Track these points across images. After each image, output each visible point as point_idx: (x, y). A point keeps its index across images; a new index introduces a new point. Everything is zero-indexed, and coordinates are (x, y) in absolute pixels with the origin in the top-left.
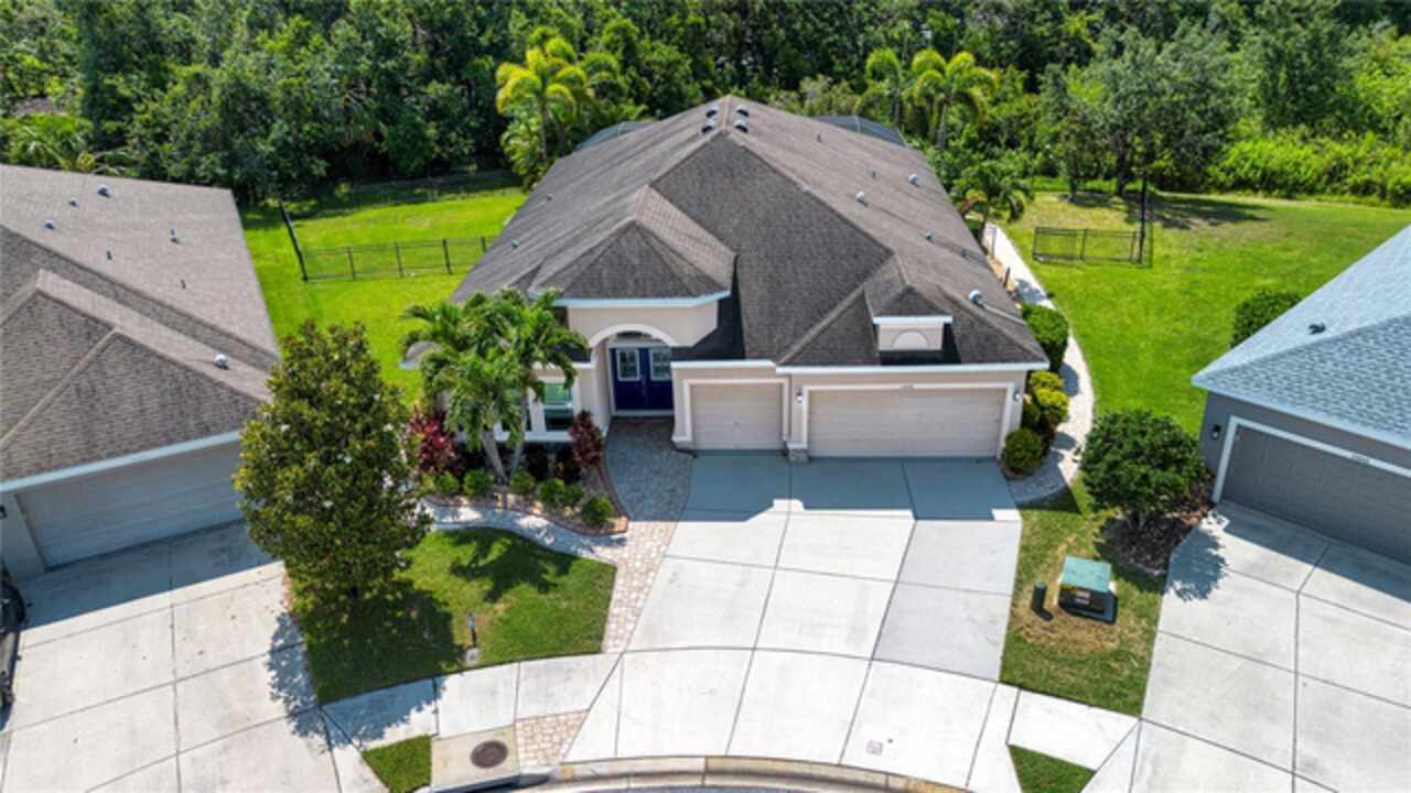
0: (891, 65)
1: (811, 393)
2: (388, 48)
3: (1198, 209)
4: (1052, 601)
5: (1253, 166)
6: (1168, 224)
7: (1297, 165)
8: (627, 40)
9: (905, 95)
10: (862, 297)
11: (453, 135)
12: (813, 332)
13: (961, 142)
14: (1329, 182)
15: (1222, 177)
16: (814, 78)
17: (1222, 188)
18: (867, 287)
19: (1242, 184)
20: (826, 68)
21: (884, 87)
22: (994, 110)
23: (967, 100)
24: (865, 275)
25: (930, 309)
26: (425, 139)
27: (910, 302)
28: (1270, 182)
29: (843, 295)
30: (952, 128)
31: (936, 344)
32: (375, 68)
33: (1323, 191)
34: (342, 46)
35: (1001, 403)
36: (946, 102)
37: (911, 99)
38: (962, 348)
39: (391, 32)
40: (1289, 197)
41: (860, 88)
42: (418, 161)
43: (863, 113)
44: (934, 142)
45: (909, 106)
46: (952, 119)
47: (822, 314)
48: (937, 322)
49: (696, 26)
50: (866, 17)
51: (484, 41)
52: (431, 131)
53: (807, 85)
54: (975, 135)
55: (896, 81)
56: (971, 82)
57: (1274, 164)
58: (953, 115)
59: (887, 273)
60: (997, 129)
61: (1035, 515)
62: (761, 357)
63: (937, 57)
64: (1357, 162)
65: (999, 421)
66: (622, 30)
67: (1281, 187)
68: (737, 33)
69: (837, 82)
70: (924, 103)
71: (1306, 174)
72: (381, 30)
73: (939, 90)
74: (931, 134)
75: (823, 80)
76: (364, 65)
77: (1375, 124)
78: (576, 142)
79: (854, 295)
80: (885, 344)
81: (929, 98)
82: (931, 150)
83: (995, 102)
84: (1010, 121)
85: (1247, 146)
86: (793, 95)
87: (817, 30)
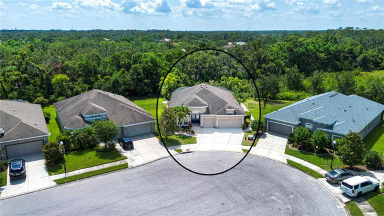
0: (225, 79)
1: (218, 119)
2: (139, 74)
3: (275, 102)
4: (247, 139)
5: (285, 96)
6: (270, 104)
7: (292, 96)
8: (178, 73)
9: (227, 83)
10: (224, 108)
11: (149, 88)
12: (218, 111)
13: (237, 91)
14: (297, 99)
15: (280, 98)
16: (211, 80)
17: (280, 99)
18: (225, 106)
19: (284, 99)
20: (213, 79)
21: (224, 82)
22: (243, 86)
23: (237, 84)
24: (224, 105)
25: (232, 108)
26: (144, 89)
27: (230, 107)
28: (288, 99)
29: (221, 108)
30: (235, 89)
31: (233, 113)
32: (137, 77)
33: (296, 100)
34: (131, 73)
35: (241, 120)
36: (234, 85)
37: (228, 84)
38: (237, 113)
39: (139, 71)
40: (291, 101)
41: (219, 82)
42: (143, 93)
43: (221, 86)
44: (232, 91)
45: (228, 85)
46: (236, 88)
47: (219, 109)
48: (233, 110)
49: (189, 71)
50: (220, 70)
51: (154, 73)
52: (146, 88)
53: (210, 81)
54: (239, 90)
55: (226, 81)
56: (238, 82)
57: (288, 96)
58: (236, 87)
59: (227, 105)
60: (243, 89)
61: (246, 133)
62: (212, 114)
63: (232, 78)
64: (301, 96)
65: (241, 123)
66: (177, 72)
67: (290, 99)
68: (196, 72)
69: (215, 81)
70: (231, 85)
71: (293, 98)
72: (138, 71)
73: (233, 83)
74: (232, 90)
75: (213, 81)
76: (135, 77)
77: (305, 90)
78: (174, 90)
79: (223, 107)
80: (227, 113)
81: (232, 84)
82: (232, 92)
83: (243, 85)
84: (245, 88)
85: (284, 93)
86: (208, 83)
87: (211, 71)
